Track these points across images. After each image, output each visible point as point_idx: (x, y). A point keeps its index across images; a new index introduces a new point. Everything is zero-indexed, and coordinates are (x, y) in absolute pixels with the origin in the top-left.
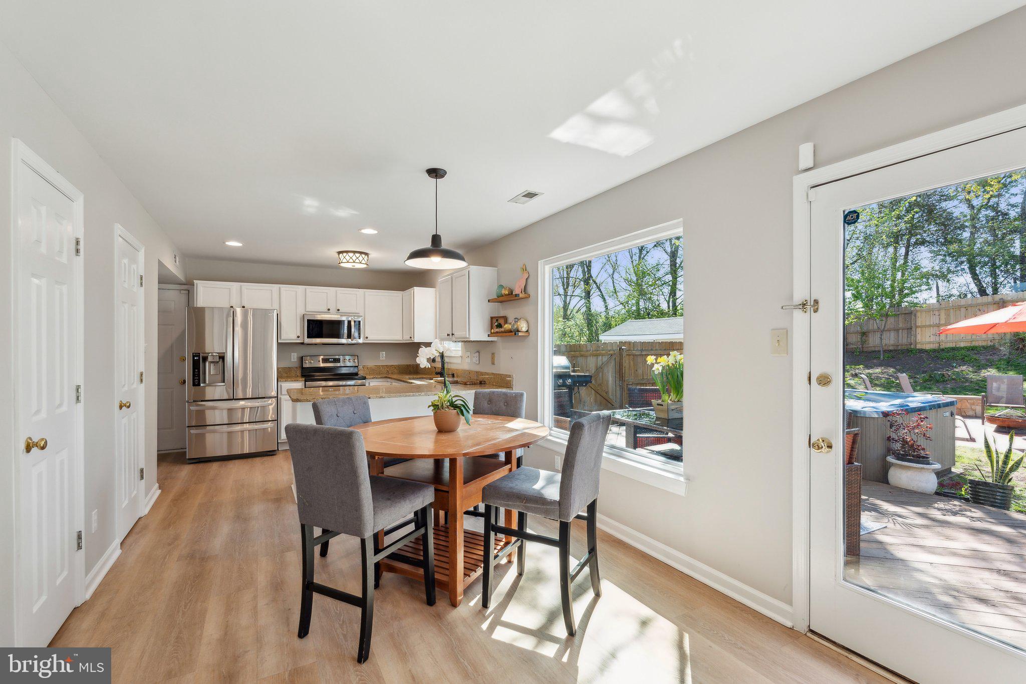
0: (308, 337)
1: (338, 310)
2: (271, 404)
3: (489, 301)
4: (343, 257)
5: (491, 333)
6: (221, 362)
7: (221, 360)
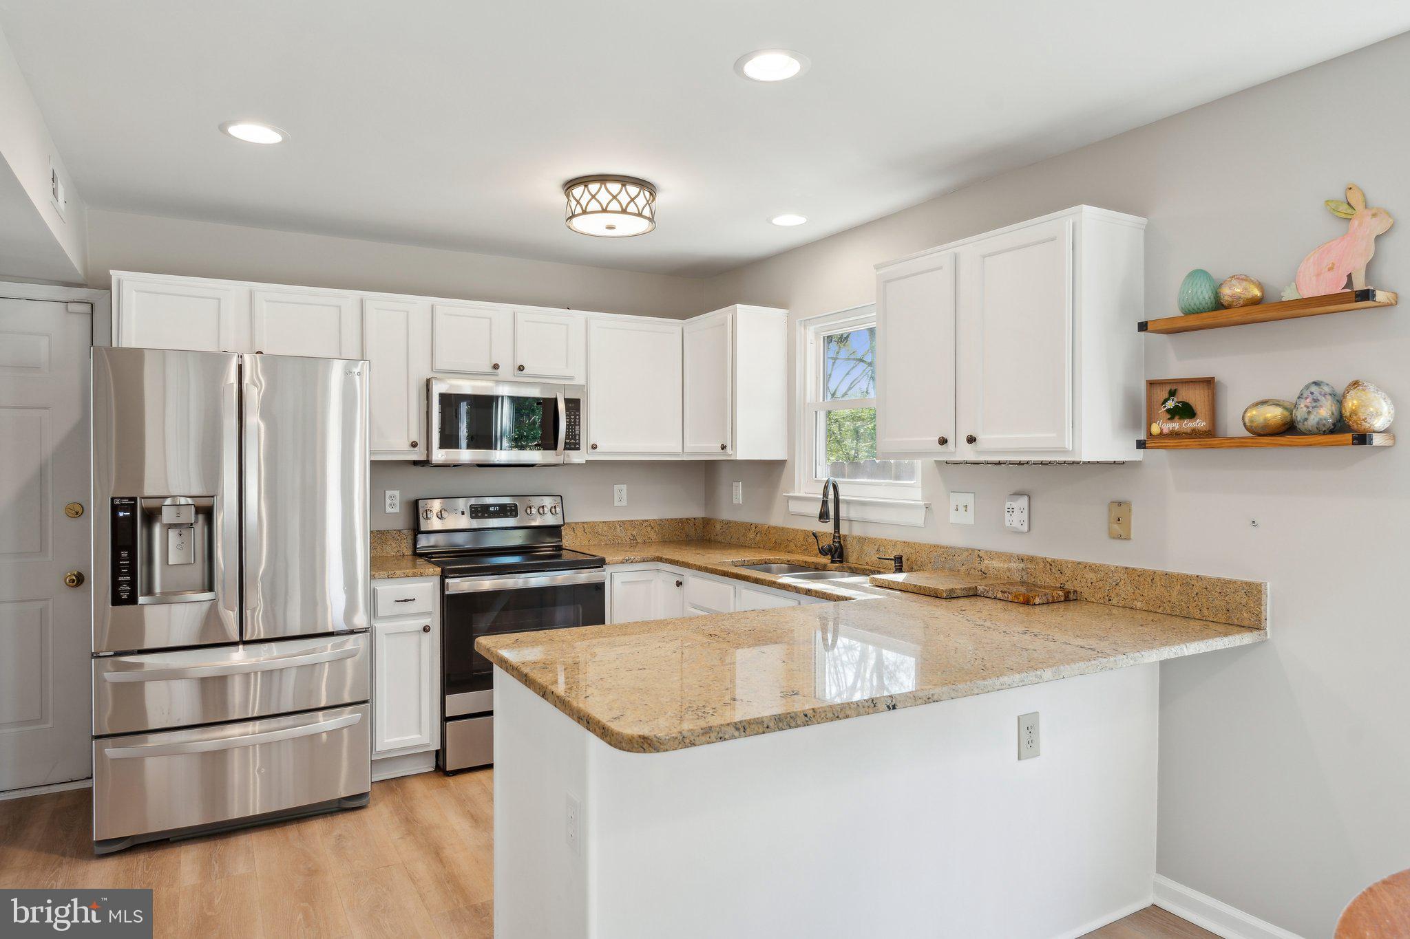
0: (442, 446)
1: (521, 368)
2: (351, 654)
3: (1143, 327)
4: (587, 197)
5: (1150, 435)
6: (200, 527)
7: (201, 517)
